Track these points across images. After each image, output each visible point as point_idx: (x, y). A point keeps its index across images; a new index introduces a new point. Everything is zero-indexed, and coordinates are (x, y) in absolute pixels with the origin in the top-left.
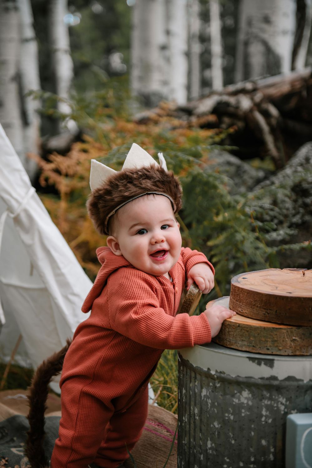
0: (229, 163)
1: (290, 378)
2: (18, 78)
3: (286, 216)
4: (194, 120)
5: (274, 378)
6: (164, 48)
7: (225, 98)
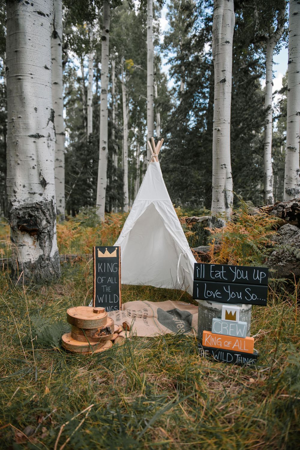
0: (291, 230)
1: (215, 309)
2: (225, 192)
3: (286, 257)
4: (284, 210)
5: (212, 308)
6: (298, 171)
7: (297, 203)
